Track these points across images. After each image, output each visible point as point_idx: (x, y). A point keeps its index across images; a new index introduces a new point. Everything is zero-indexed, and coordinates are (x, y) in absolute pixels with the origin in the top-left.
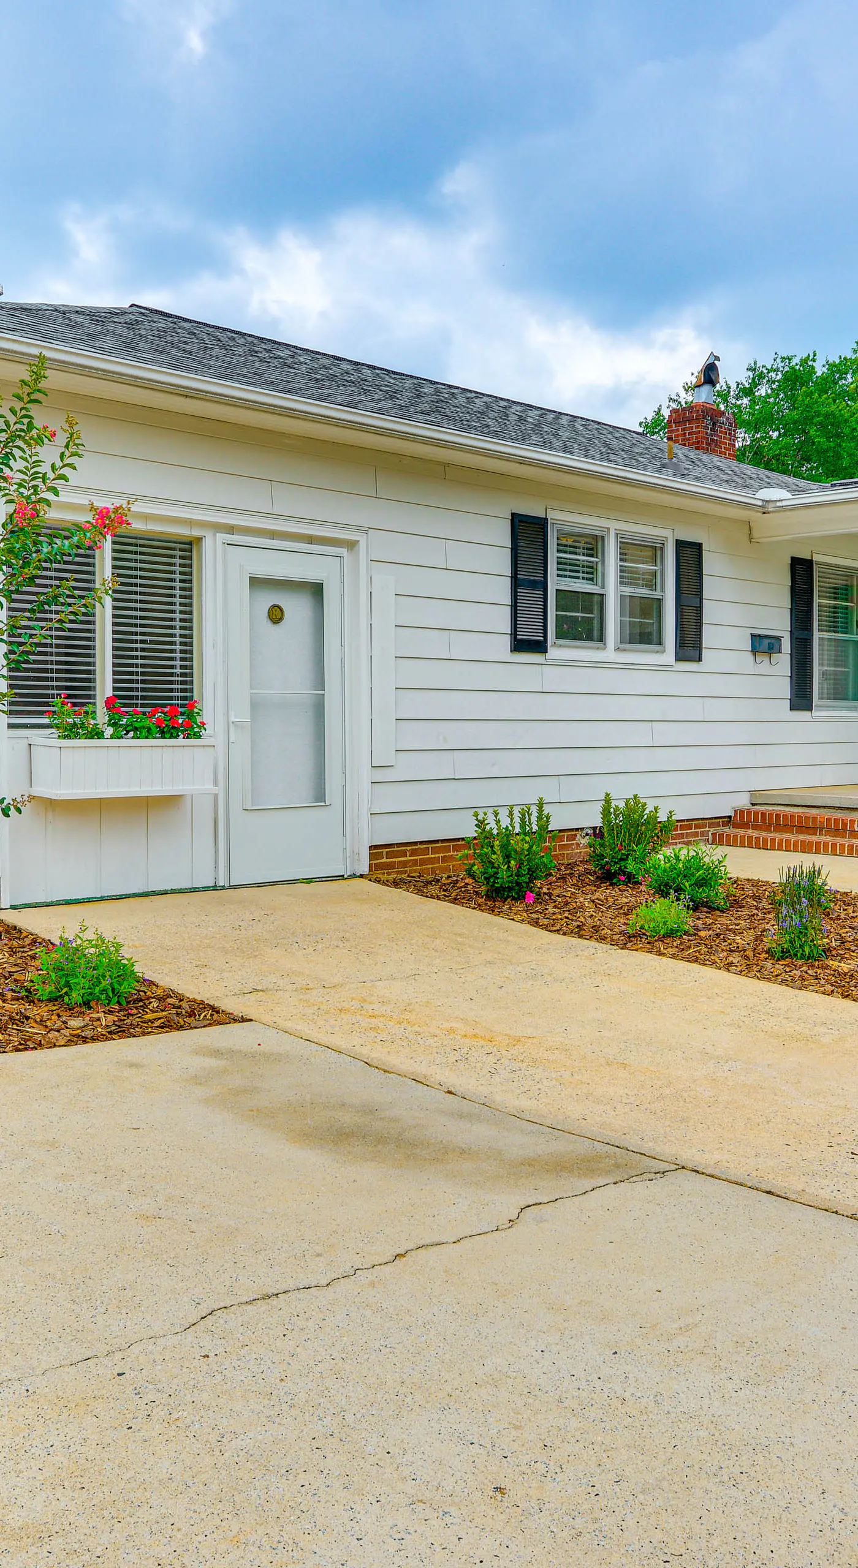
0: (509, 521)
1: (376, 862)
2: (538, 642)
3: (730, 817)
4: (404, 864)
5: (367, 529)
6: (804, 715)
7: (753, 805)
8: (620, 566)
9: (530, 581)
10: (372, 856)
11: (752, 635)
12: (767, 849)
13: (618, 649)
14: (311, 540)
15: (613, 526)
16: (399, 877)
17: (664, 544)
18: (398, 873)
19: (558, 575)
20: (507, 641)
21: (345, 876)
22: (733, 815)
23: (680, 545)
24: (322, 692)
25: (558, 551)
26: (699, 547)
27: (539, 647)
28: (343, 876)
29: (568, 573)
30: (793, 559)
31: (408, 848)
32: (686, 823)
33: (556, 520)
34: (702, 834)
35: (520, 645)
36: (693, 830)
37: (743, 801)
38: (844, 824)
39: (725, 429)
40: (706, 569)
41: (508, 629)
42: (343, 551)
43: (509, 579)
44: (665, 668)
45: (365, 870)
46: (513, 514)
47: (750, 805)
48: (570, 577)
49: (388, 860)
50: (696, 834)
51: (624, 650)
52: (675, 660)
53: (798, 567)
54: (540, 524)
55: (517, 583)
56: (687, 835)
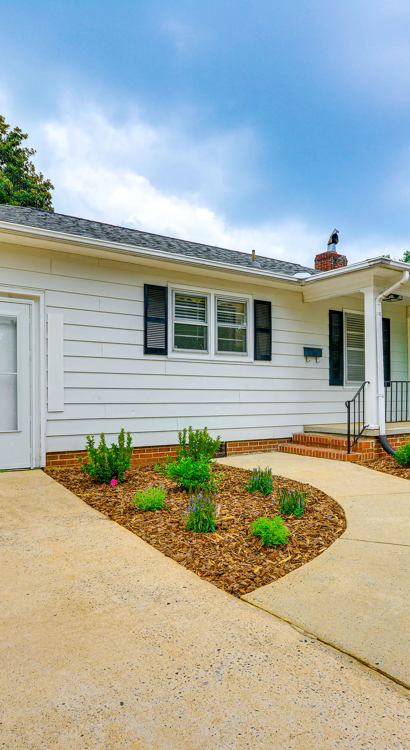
0: (143, 288)
1: (52, 461)
2: (162, 349)
3: (291, 438)
4: (72, 462)
5: (45, 290)
6: (339, 388)
7: (306, 432)
8: (218, 312)
9: (157, 318)
10: (47, 458)
11: (305, 348)
12: (302, 455)
13: (216, 354)
14: (10, 295)
15: (213, 292)
16: (68, 468)
17: (247, 302)
18: (68, 466)
19: (176, 316)
20: (142, 348)
21: (31, 468)
22: (292, 437)
23: (257, 303)
24: (16, 373)
25: (176, 304)
26: (269, 304)
27: (163, 352)
28: (30, 468)
29: (187, 316)
30: (330, 311)
31: (75, 454)
32: (263, 441)
33: (174, 288)
34: (274, 447)
35: (148, 351)
36: (268, 445)
37: (300, 430)
38: (339, 443)
39: (341, 263)
40: (273, 315)
41: (142, 343)
42: (32, 302)
43: (143, 317)
44: (248, 364)
45: (43, 465)
46: (145, 285)
47: (304, 432)
48: (188, 318)
49: (61, 460)
50: (270, 447)
51: (221, 354)
52: (254, 359)
53: (334, 315)
54: (164, 290)
55: (147, 319)
56: (264, 447)
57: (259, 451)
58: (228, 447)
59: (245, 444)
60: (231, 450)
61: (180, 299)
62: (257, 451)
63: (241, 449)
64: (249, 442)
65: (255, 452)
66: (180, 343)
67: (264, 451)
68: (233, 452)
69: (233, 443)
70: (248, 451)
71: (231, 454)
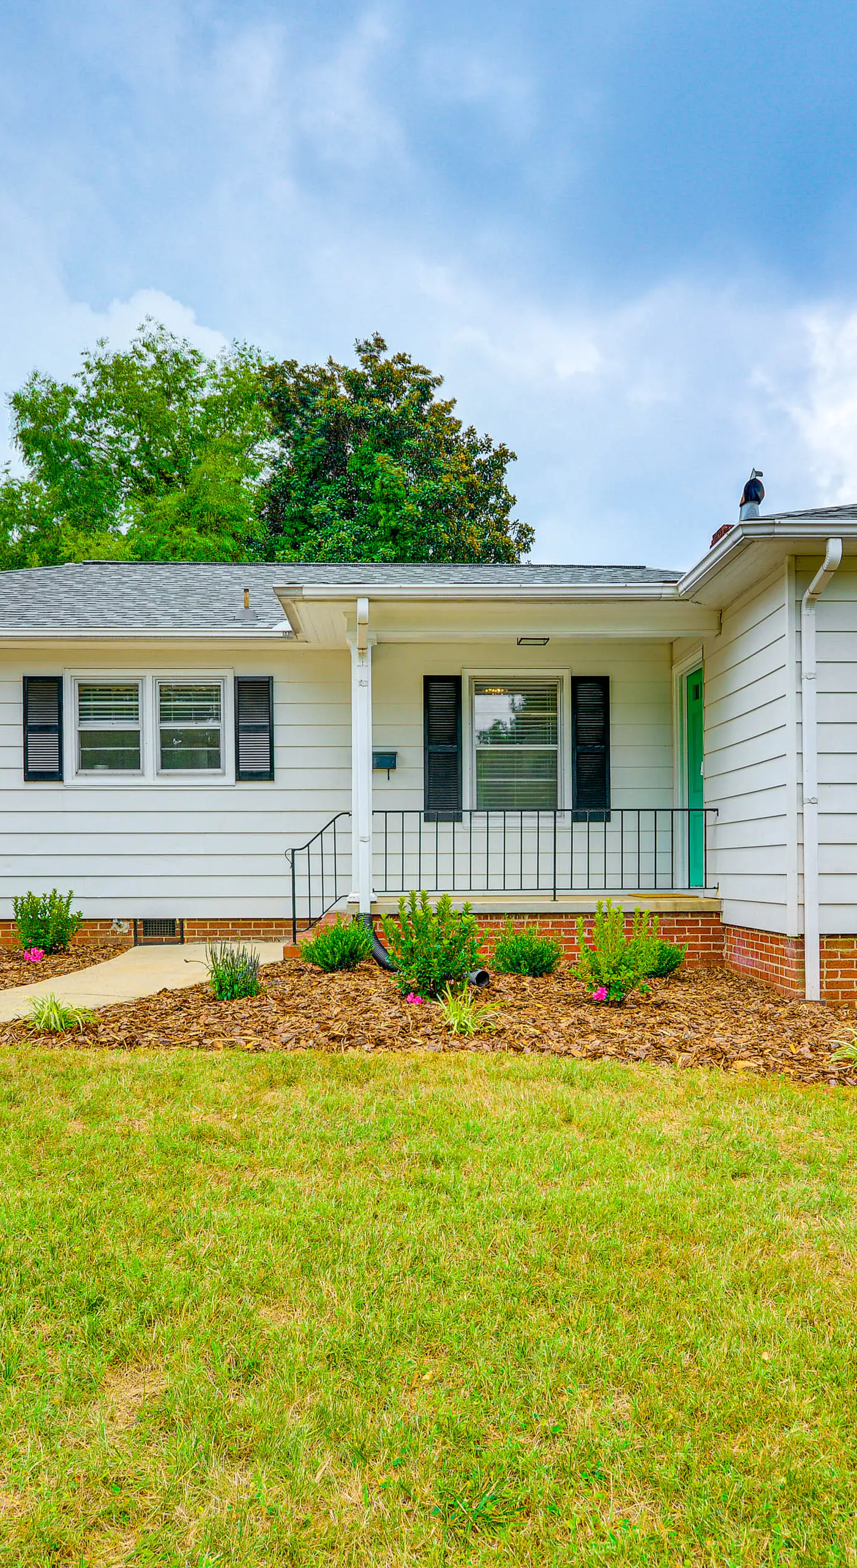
0: (22, 683)
2: (54, 772)
6: (450, 826)
8: (160, 705)
9: (44, 726)
11: (374, 754)
13: (157, 774)
15: (150, 674)
17: (220, 682)
19: (79, 720)
20: (20, 773)
23: (241, 684)
25: (78, 701)
26: (267, 681)
27: (56, 776)
29: (104, 717)
30: (426, 677)
33: (74, 676)
35: (31, 776)
40: (276, 698)
41: (21, 765)
43: (22, 726)
44: (222, 788)
46: (24, 678)
50: (280, 932)
51: (168, 775)
52: (236, 780)
53: (434, 686)
54: (57, 682)
55: (28, 729)
56: (265, 933)
57: (253, 938)
58: (186, 929)
59: (222, 925)
60: (193, 933)
61: (86, 691)
62: (249, 939)
63: (215, 933)
64: (231, 922)
65: (244, 939)
66: (87, 762)
67: (266, 940)
68: (196, 936)
69: (197, 922)
70: (230, 937)
71: (192, 941)
